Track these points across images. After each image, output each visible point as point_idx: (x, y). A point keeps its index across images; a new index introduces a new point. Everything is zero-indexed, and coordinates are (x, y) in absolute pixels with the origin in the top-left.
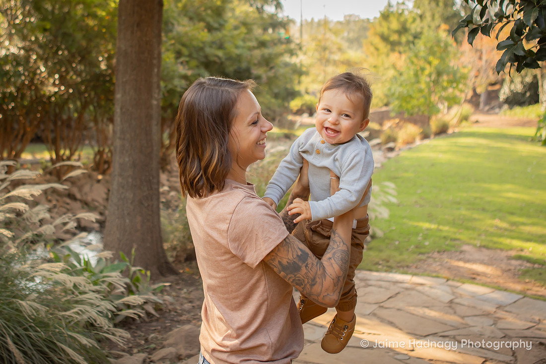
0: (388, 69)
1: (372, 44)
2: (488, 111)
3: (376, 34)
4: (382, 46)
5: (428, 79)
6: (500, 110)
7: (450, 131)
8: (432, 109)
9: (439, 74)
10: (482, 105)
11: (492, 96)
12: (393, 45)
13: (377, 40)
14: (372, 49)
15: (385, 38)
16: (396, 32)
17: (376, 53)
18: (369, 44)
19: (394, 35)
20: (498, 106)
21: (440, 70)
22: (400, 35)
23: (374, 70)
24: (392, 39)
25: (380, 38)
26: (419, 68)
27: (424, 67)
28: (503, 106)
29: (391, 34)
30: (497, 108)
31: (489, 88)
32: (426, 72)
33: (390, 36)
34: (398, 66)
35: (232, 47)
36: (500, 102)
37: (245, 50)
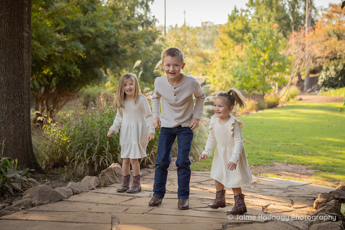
0: (233, 60)
1: (222, 40)
2: (309, 92)
3: (224, 32)
4: (229, 41)
5: (262, 64)
6: (318, 92)
7: (280, 105)
8: (266, 88)
9: (271, 61)
10: (305, 89)
11: (313, 82)
12: (238, 41)
13: (226, 37)
14: (221, 44)
15: (231, 35)
16: (240, 31)
17: (224, 47)
18: (219, 40)
19: (238, 33)
20: (317, 88)
21: (272, 58)
22: (243, 34)
23: (222, 61)
24: (236, 36)
25: (228, 35)
26: (256, 56)
27: (260, 55)
28: (321, 88)
29: (236, 32)
30: (316, 90)
31: (311, 76)
32: (262, 59)
33: (235, 34)
34: (240, 55)
35: (102, 25)
36: (318, 86)
37: (113, 28)
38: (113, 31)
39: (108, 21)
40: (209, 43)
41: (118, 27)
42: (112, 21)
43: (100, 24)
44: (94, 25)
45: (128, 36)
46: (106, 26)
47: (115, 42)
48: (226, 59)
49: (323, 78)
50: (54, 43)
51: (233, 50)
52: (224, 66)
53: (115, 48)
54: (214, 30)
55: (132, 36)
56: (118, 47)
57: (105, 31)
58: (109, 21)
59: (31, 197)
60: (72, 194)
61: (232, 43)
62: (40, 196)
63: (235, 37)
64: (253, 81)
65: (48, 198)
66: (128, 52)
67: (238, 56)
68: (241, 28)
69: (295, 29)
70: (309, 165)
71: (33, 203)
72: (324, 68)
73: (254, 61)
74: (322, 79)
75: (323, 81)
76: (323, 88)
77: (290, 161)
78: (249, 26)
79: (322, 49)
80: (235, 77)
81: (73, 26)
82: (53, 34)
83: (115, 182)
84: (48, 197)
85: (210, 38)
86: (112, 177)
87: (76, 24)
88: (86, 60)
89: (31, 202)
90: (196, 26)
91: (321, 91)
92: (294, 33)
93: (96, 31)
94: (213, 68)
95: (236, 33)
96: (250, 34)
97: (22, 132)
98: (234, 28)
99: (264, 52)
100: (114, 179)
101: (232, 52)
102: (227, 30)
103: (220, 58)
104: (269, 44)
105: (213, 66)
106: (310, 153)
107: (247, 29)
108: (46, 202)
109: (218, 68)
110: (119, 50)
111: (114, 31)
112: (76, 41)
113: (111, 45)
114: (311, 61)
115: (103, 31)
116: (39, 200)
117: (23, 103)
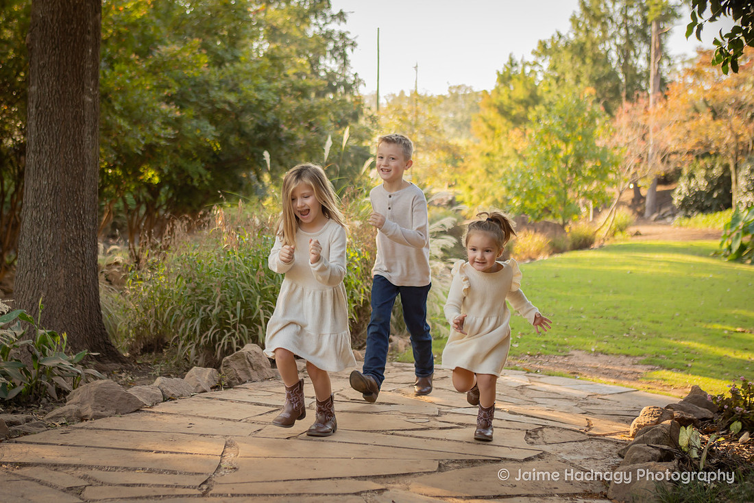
0: (508, 158)
1: (485, 120)
2: (656, 220)
3: (490, 105)
4: (500, 122)
5: (563, 166)
6: (673, 219)
7: (596, 245)
8: (570, 211)
9: (580, 159)
10: (647, 213)
11: (662, 200)
12: (518, 121)
13: (492, 114)
14: (484, 128)
15: (504, 112)
16: (521, 102)
17: (490, 134)
18: (480, 120)
19: (517, 106)
20: (670, 213)
21: (581, 152)
22: (526, 108)
23: (486, 159)
24: (514, 112)
25: (496, 111)
26: (550, 149)
27: (557, 147)
28: (678, 213)
29: (514, 105)
30: (670, 215)
31: (660, 188)
32: (561, 155)
33: (511, 109)
34: (520, 148)
35: (250, 89)
36: (673, 208)
37: (271, 94)
38: (271, 99)
39: (262, 82)
40: (463, 126)
41: (281, 92)
42: (270, 81)
43: (246, 86)
44: (234, 89)
45: (300, 109)
46: (258, 89)
47: (274, 120)
48: (493, 156)
49: (683, 193)
50: (158, 121)
51: (507, 138)
52: (491, 170)
53: (275, 132)
54: (474, 102)
55: (306, 108)
56: (279, 130)
57: (257, 100)
58: (264, 81)
59: (82, 403)
60: (162, 399)
61: (506, 125)
62: (99, 401)
63: (510, 115)
64: (543, 197)
65: (113, 406)
66: (299, 139)
67: (516, 151)
68: (522, 97)
69: (628, 97)
70: (639, 356)
71: (84, 414)
72: (685, 172)
73: (546, 159)
74: (680, 194)
75: (682, 198)
76: (682, 213)
77: (602, 349)
78: (539, 93)
79: (680, 136)
80: (509, 189)
81: (195, 89)
82: (156, 105)
83: (250, 380)
84: (112, 404)
85: (466, 117)
86: (243, 369)
87: (202, 86)
88: (221, 154)
89: (79, 412)
90: (439, 94)
91: (677, 217)
92: (626, 105)
93: (240, 101)
94: (467, 173)
95: (513, 107)
96: (540, 108)
97: (81, 283)
98: (510, 97)
99: (566, 141)
100: (248, 374)
101: (504, 143)
102: (495, 101)
103: (482, 154)
104: (576, 126)
105: (468, 170)
106: (644, 334)
107: (533, 99)
108: (110, 412)
109: (478, 172)
110: (283, 135)
111: (273, 100)
112: (201, 118)
113: (266, 125)
114: (659, 160)
115: (254, 101)
116: (94, 409)
117: (83, 228)
